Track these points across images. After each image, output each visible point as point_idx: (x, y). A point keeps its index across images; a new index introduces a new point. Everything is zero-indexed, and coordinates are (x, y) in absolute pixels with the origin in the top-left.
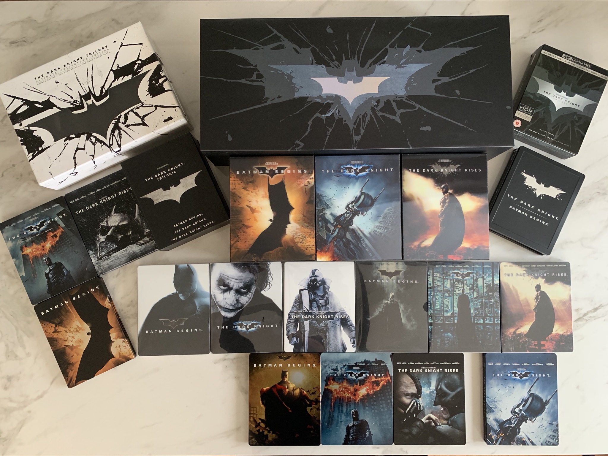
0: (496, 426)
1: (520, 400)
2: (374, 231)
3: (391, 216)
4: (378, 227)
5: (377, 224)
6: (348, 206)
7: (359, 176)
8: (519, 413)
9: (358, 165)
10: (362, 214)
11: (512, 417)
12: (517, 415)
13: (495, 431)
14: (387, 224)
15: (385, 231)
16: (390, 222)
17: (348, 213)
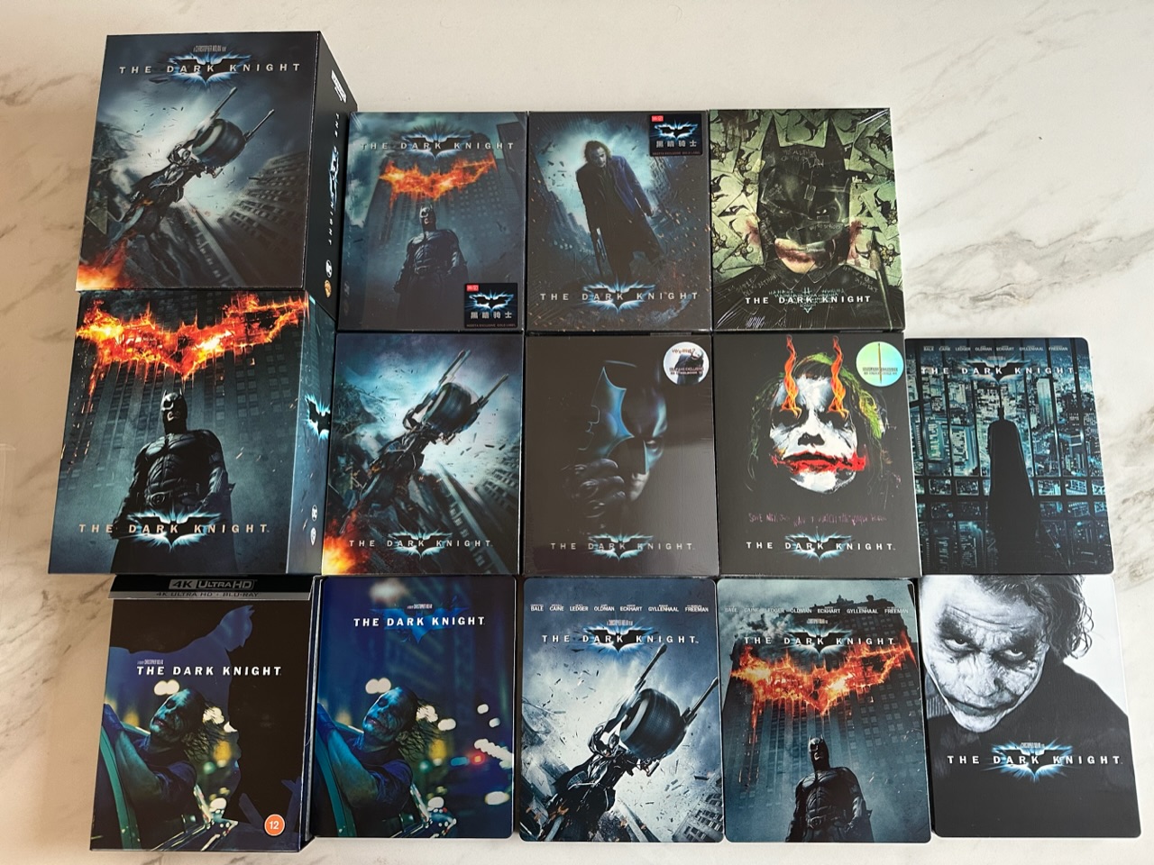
0: (544, 784)
1: (614, 710)
2: (231, 216)
3: (280, 178)
4: (245, 205)
5: (242, 197)
6: (175, 152)
7: (212, 82)
8: (611, 746)
9: (211, 54)
10: (210, 171)
11: (592, 758)
12: (605, 751)
13: (544, 800)
14: (269, 198)
15: (264, 214)
16: (277, 192)
17: (174, 170)
